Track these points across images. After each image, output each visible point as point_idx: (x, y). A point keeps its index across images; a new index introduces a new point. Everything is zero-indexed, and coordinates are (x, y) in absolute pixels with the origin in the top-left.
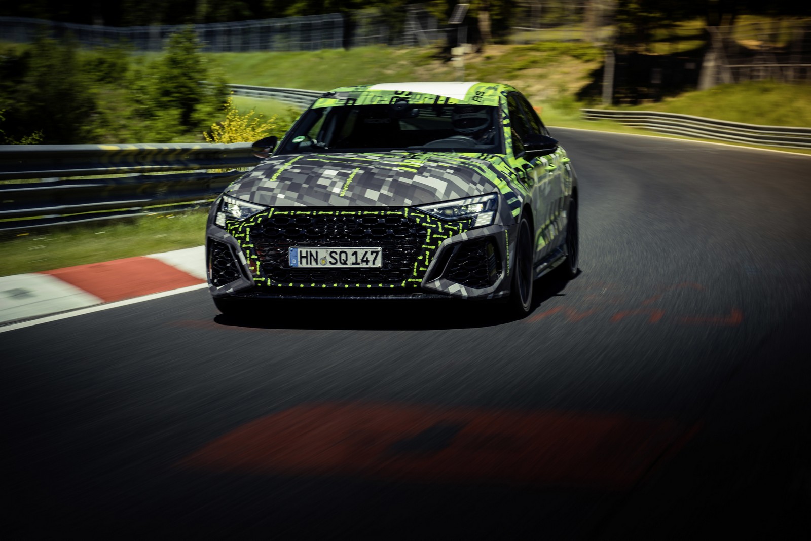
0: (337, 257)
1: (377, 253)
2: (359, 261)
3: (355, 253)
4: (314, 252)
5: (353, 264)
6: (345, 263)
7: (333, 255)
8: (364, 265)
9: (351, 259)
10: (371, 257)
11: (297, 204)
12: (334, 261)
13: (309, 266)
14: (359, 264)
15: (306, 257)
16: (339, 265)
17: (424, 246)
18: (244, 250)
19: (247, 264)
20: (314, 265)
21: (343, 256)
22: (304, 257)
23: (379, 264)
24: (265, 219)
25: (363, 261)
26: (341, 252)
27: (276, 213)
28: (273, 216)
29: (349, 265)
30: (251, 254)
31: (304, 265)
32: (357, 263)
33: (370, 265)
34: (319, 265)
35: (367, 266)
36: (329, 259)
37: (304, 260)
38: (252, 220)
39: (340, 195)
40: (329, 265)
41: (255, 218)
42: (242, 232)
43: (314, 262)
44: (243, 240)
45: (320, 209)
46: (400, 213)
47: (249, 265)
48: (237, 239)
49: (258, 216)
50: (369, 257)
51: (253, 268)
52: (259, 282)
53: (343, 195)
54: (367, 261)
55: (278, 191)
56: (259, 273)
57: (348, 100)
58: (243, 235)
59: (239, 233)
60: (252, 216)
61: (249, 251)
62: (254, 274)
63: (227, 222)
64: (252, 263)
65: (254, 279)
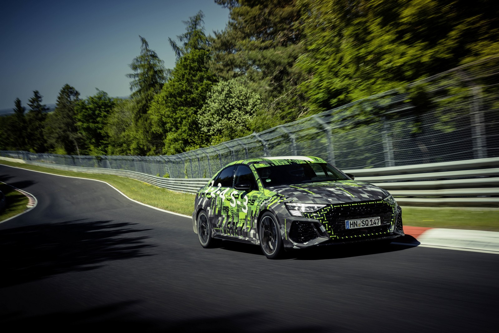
0: (365, 223)
1: (379, 219)
3: (371, 220)
4: (355, 221)
6: (368, 225)
7: (363, 222)
8: (375, 225)
9: (370, 223)
10: (377, 222)
11: (341, 202)
13: (354, 228)
15: (353, 224)
16: (365, 226)
17: (393, 215)
18: (324, 225)
19: (326, 230)
20: (356, 227)
21: (367, 222)
22: (352, 224)
23: (380, 224)
24: (330, 209)
25: (374, 223)
26: (366, 220)
27: (335, 206)
28: (334, 208)
29: (369, 226)
31: (352, 228)
32: (372, 225)
33: (377, 225)
34: (358, 227)
36: (362, 224)
37: (352, 226)
38: (323, 211)
39: (352, 197)
40: (361, 227)
41: (324, 210)
42: (321, 217)
43: (356, 226)
44: (323, 220)
45: (351, 203)
46: (381, 202)
47: (327, 231)
48: (319, 220)
49: (325, 209)
50: (376, 221)
51: (330, 232)
52: (333, 237)
53: (354, 197)
54: (376, 223)
55: (325, 198)
56: (333, 234)
57: (270, 164)
58: (322, 218)
59: (319, 217)
60: (321, 209)
61: (327, 225)
62: (330, 234)
63: (305, 213)
64: (329, 229)
65: (331, 237)
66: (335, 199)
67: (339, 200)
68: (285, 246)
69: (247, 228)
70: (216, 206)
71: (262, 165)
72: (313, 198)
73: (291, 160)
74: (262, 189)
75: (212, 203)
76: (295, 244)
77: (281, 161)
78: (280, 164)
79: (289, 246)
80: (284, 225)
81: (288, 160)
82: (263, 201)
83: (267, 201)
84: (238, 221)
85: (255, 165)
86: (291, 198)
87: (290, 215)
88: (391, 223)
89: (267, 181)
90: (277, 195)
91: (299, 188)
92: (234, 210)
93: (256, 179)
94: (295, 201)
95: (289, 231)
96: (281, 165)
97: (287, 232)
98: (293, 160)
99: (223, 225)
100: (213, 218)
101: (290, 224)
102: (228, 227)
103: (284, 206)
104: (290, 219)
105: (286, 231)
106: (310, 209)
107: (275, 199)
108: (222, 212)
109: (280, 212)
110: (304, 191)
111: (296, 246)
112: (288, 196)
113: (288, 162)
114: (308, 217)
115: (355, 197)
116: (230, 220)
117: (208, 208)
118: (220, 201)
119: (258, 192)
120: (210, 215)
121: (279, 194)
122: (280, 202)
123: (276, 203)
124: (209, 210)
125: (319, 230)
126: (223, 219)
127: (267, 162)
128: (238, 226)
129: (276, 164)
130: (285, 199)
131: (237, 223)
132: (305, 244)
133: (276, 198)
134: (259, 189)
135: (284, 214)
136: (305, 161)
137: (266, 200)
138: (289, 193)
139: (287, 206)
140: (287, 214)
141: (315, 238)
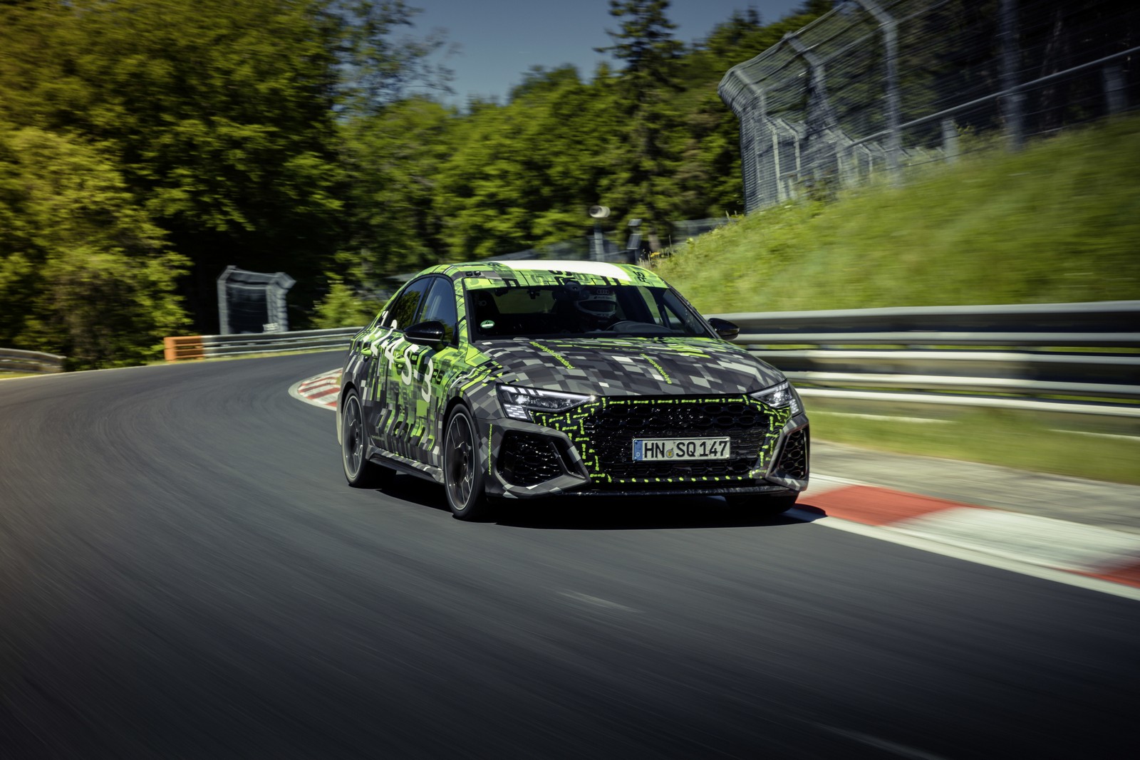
0: (685, 448)
1: (725, 442)
2: (707, 452)
3: (703, 444)
4: (660, 443)
5: (701, 455)
6: (693, 455)
7: (681, 446)
8: (712, 457)
9: (699, 451)
11: (629, 393)
12: (681, 453)
13: (655, 459)
14: (707, 455)
15: (652, 450)
16: (687, 457)
17: (768, 435)
18: (578, 446)
19: (582, 459)
20: (660, 458)
21: (692, 446)
22: (649, 450)
23: (727, 455)
24: (599, 409)
25: (711, 452)
26: (689, 443)
27: (611, 403)
28: (608, 406)
29: (697, 457)
30: (586, 449)
31: (649, 458)
32: (705, 455)
33: (719, 456)
34: (666, 459)
35: (716, 458)
36: (677, 451)
37: (649, 453)
38: (579, 411)
39: (666, 382)
40: (676, 458)
41: (582, 409)
42: (572, 425)
43: (660, 455)
44: (576, 434)
45: (657, 397)
46: (741, 400)
47: (584, 461)
48: (567, 432)
49: (585, 406)
50: (719, 448)
51: (590, 463)
52: (597, 478)
53: (670, 382)
54: (715, 452)
55: (593, 379)
56: (597, 469)
57: (507, 281)
58: (575, 428)
59: (567, 425)
60: (576, 408)
61: (584, 446)
62: (591, 469)
63: (538, 414)
64: (590, 457)
65: (592, 476)
66: (619, 383)
67: (627, 386)
68: (487, 490)
69: (429, 441)
70: (378, 378)
71: (484, 284)
72: (563, 378)
73: (569, 274)
74: (466, 345)
75: (370, 371)
76: (508, 486)
77: (540, 274)
78: (532, 284)
79: (494, 491)
80: (488, 439)
81: (560, 273)
82: (457, 377)
83: (465, 376)
84: (415, 422)
85: (468, 281)
86: (513, 374)
87: (503, 415)
88: (759, 456)
89: (484, 325)
90: (488, 364)
91: (546, 349)
92: (408, 392)
93: (459, 319)
94: (520, 381)
95: (496, 455)
96: (535, 284)
97: (492, 455)
98: (574, 274)
99: (386, 429)
100: (371, 408)
101: (500, 438)
102: (395, 435)
103: (493, 393)
104: (501, 425)
105: (490, 453)
106: (550, 404)
107: (480, 374)
108: (388, 396)
109: (483, 406)
110: (552, 359)
111: (509, 491)
112: (509, 369)
113: (557, 279)
114: (542, 424)
115: (673, 384)
116: (401, 418)
117: (363, 383)
118: (386, 367)
119: (456, 351)
120: (366, 400)
121: (494, 363)
122: (489, 382)
123: (481, 382)
124: (363, 388)
125: (568, 458)
126: (390, 412)
127: (500, 276)
128: (413, 434)
129: (522, 283)
130: (500, 375)
131: (413, 426)
132: (530, 488)
133: (485, 370)
134: (460, 345)
135: (491, 411)
136: (604, 279)
137: (463, 373)
138: (515, 362)
139: (501, 393)
140: (496, 413)
141: (555, 475)
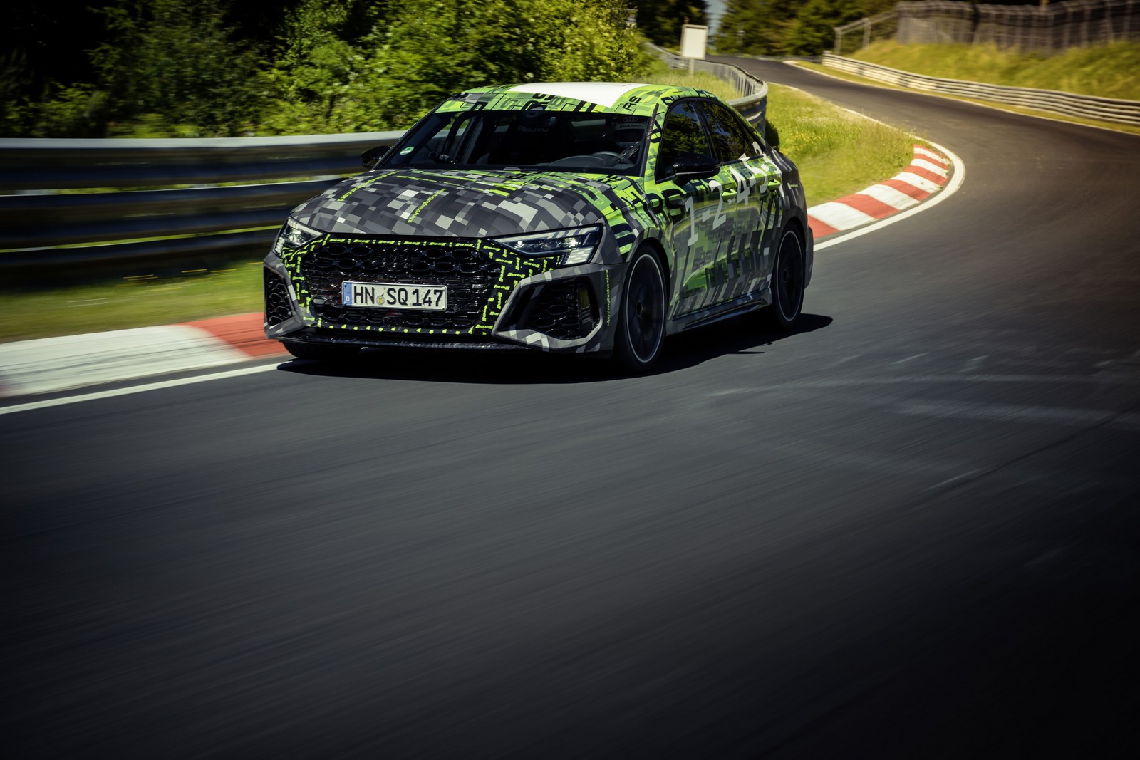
0: (396, 295)
1: (441, 292)
2: (421, 301)
3: (416, 292)
4: (369, 288)
5: (414, 304)
6: (404, 303)
7: (392, 292)
8: (426, 307)
9: (412, 299)
10: (434, 298)
11: (356, 231)
12: (392, 300)
13: (364, 305)
14: (420, 305)
15: (361, 294)
16: (397, 305)
17: (496, 286)
19: (296, 299)
20: (370, 304)
21: (403, 294)
22: (359, 294)
23: (443, 305)
24: (319, 247)
25: (425, 302)
26: (400, 290)
27: (331, 240)
28: (328, 244)
29: (409, 306)
30: (301, 289)
31: (359, 304)
32: (418, 304)
33: (433, 307)
34: (376, 305)
35: (430, 308)
36: (387, 297)
37: (359, 298)
38: (306, 247)
39: (408, 221)
40: (386, 305)
41: (310, 245)
43: (369, 301)
44: (294, 271)
46: (472, 246)
47: (299, 301)
49: (313, 242)
50: (432, 296)
51: (303, 305)
52: (308, 321)
54: (430, 302)
55: (340, 213)
56: (308, 311)
58: (294, 265)
59: (291, 262)
61: (299, 285)
64: (303, 298)
65: (304, 319)
114: (281, 260)
115: (412, 223)
129: (488, 107)
141: (289, 317)
